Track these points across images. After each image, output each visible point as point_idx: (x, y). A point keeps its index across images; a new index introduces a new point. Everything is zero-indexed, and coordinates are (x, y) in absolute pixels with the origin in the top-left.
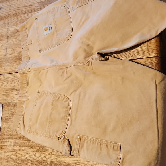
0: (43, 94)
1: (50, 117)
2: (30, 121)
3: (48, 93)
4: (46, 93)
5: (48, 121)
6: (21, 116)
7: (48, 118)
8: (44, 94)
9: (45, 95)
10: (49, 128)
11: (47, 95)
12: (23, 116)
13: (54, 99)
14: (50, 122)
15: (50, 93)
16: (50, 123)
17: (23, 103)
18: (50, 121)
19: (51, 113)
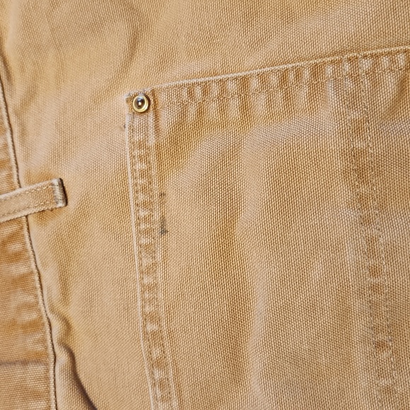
0: (192, 110)
1: (375, 288)
2: (162, 385)
3: (255, 84)
4: (232, 87)
5: (359, 327)
6: (38, 359)
7: (357, 304)
8: (213, 108)
9: (223, 110)
10: (388, 390)
11: (245, 108)
12: (63, 358)
13: (354, 115)
14: (381, 337)
15: (274, 80)
16: (380, 345)
17: (15, 247)
18: (375, 329)
19: (371, 252)
